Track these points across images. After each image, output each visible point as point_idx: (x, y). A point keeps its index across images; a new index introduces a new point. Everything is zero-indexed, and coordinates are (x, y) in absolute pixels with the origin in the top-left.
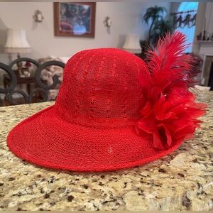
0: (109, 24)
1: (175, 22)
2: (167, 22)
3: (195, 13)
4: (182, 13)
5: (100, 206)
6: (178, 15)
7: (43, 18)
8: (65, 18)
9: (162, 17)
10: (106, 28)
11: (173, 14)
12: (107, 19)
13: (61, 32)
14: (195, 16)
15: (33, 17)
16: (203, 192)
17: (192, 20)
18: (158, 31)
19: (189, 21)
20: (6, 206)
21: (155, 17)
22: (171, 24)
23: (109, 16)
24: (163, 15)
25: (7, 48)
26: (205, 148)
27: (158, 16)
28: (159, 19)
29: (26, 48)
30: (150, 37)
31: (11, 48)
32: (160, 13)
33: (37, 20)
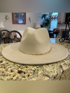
0: (30, 20)
1: (51, 19)
2: (49, 19)
3: (57, 16)
4: (53, 16)
5: (36, 69)
6: (52, 17)
7: (8, 18)
8: (16, 18)
10: (29, 21)
11: (50, 16)
12: (30, 18)
13: (15, 22)
14: (57, 17)
15: (5, 17)
16: (65, 64)
17: (56, 18)
18: (46, 22)
19: (55, 18)
20: (7, 70)
23: (30, 17)
24: (47, 17)
27: (46, 17)
28: (46, 18)
29: (3, 28)
30: (44, 24)
32: (46, 16)
33: (6, 19)
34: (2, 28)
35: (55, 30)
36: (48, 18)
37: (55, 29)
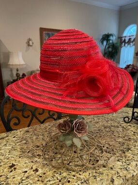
1: (121, 43)
2: (116, 44)
3: (134, 37)
4: (126, 37)
6: (123, 39)
7: (33, 43)
9: (112, 40)
11: (120, 38)
15: (26, 43)
17: (133, 42)
18: (110, 49)
19: (131, 42)
21: (108, 40)
22: (119, 45)
24: (113, 39)
25: (9, 65)
26: (124, 153)
28: (111, 42)
29: (22, 65)
31: (13, 65)
32: (111, 38)
33: (29, 45)
34: (19, 65)
36: (115, 42)
37: (130, 65)
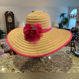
1: (70, 17)
3: (76, 15)
4: (72, 15)
11: (69, 15)
17: (75, 17)
18: (64, 20)
27: (64, 16)
28: (65, 17)
30: (62, 22)
35: (74, 29)
36: (66, 17)
37: (74, 27)
